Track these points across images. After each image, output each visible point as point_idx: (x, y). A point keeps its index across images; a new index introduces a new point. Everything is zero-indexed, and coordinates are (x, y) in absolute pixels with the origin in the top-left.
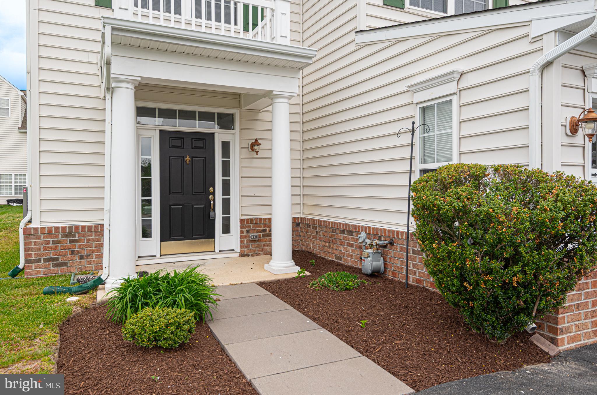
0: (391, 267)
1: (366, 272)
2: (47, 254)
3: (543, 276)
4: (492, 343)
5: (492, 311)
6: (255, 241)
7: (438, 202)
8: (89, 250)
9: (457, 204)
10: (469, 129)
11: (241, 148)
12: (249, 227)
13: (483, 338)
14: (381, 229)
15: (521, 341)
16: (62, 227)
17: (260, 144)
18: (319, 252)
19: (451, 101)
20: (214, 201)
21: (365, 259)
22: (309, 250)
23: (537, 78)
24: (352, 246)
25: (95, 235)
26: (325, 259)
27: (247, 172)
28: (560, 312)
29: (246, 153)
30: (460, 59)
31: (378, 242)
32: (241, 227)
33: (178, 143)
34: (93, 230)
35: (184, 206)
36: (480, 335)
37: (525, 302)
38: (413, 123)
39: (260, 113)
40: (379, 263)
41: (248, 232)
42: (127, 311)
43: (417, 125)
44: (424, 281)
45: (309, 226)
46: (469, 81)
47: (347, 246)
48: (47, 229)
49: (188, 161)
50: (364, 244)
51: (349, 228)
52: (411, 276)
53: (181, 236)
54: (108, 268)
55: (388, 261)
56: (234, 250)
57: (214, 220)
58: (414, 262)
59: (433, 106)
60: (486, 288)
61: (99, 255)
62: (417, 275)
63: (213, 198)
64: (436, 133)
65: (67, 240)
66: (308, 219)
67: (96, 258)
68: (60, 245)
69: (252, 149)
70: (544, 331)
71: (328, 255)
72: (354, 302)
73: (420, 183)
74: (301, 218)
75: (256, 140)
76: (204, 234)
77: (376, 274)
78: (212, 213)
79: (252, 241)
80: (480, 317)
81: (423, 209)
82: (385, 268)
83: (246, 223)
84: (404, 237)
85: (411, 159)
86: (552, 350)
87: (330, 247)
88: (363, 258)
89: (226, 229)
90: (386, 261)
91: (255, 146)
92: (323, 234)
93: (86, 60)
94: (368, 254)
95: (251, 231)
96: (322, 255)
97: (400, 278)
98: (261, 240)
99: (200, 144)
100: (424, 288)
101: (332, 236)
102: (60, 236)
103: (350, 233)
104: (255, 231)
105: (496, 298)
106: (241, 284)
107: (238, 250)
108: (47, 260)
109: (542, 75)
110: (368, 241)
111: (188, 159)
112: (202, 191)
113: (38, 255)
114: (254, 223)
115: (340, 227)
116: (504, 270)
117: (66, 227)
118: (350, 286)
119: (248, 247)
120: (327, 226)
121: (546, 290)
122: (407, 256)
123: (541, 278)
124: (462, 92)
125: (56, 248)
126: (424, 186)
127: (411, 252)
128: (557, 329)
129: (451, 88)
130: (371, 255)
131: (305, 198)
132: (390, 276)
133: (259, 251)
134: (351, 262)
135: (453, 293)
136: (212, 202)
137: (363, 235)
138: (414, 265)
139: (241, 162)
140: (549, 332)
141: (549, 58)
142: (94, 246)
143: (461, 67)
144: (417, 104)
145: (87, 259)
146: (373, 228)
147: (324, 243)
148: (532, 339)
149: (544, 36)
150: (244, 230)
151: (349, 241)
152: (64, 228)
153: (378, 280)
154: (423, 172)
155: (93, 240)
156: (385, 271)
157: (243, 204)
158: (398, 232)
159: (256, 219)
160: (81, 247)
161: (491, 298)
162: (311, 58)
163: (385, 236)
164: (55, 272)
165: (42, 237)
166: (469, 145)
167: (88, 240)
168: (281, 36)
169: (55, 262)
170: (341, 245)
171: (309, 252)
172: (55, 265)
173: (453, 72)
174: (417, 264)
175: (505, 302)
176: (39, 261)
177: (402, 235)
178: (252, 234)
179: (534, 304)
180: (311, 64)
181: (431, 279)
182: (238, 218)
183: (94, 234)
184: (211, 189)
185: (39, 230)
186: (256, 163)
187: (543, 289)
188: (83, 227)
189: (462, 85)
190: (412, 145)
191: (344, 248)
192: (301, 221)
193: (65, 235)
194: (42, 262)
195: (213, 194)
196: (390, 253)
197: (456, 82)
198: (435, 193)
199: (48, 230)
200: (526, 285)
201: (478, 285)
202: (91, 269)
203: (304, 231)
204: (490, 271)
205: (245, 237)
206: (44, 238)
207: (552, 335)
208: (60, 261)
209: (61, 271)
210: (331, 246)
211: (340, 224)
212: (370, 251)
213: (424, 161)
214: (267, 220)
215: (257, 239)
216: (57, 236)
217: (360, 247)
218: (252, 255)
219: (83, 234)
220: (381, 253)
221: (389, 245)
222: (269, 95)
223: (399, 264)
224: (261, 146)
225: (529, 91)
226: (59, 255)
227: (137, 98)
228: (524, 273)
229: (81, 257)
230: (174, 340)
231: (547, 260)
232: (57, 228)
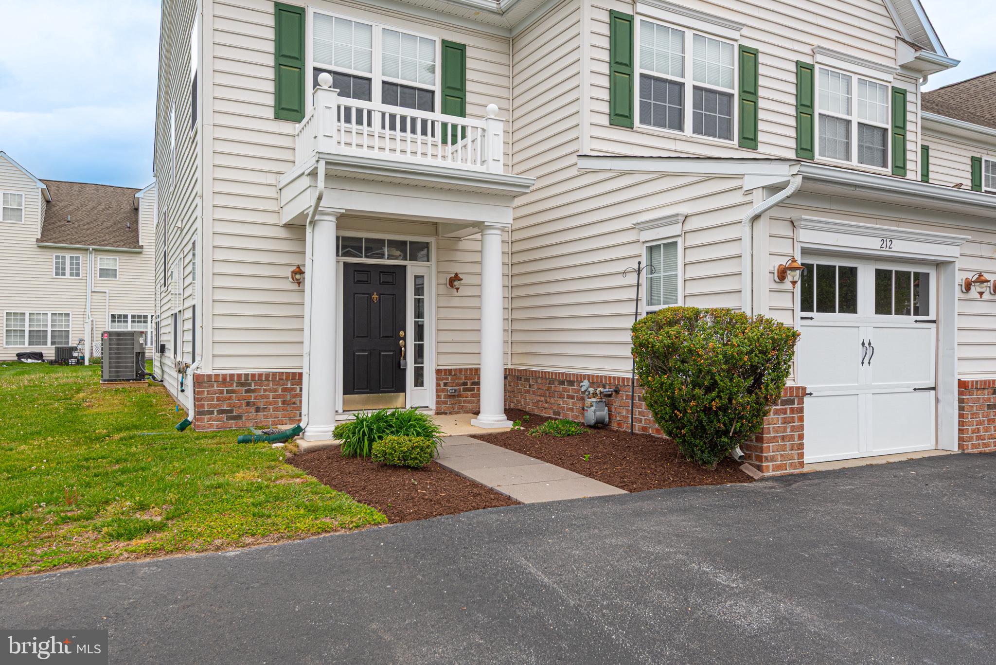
0: (616, 417)
1: (589, 423)
2: (220, 405)
3: (735, 400)
4: (704, 469)
5: (700, 436)
6: (454, 396)
7: (651, 340)
8: (266, 402)
9: (667, 342)
10: (693, 272)
11: (438, 284)
12: (447, 379)
13: (696, 465)
14: (606, 377)
15: (731, 469)
16: (237, 374)
17: (462, 279)
18: (533, 409)
19: (676, 242)
20: (405, 346)
21: (588, 409)
22: (519, 407)
23: (747, 229)
24: (572, 397)
25: (273, 385)
26: (540, 416)
27: (444, 313)
28: (764, 442)
29: (443, 290)
30: (684, 201)
31: (602, 390)
32: (437, 379)
33: (364, 277)
34: (270, 379)
35: (370, 353)
36: (693, 463)
37: (725, 424)
38: (639, 263)
39: (460, 242)
40: (604, 413)
41: (445, 384)
42: (364, 442)
43: (643, 265)
44: (649, 428)
45: (519, 378)
46: (691, 225)
47: (568, 398)
48: (221, 376)
49: (375, 299)
50: (587, 393)
51: (570, 377)
52: (637, 425)
53: (367, 388)
54: (307, 416)
55: (613, 411)
56: (427, 407)
57: (405, 370)
58: (640, 410)
59: (660, 245)
60: (692, 413)
61: (277, 407)
62: (643, 423)
63: (403, 344)
64: (662, 274)
65: (242, 390)
66: (518, 370)
67: (274, 411)
68: (234, 395)
69: (452, 285)
70: (752, 460)
71: (544, 411)
72: (577, 444)
73: (640, 324)
74: (509, 369)
75: (456, 275)
76: (393, 387)
77: (600, 425)
78: (402, 361)
79: (450, 396)
80: (691, 442)
81: (640, 347)
82: (610, 418)
83: (443, 374)
84: (630, 384)
85: (637, 300)
86: (757, 475)
87: (546, 402)
88: (586, 408)
89: (419, 381)
90: (611, 412)
91: (454, 281)
92: (538, 386)
93: (264, 182)
94: (591, 404)
95: (449, 384)
96: (536, 412)
97: (625, 428)
98: (461, 395)
99: (389, 279)
100: (649, 435)
101: (549, 389)
102: (235, 384)
103: (571, 383)
104: (454, 384)
105: (701, 422)
106: (451, 436)
107: (433, 406)
108: (221, 412)
109: (752, 226)
110: (591, 390)
111: (375, 296)
112: (391, 335)
113: (211, 406)
114: (453, 374)
115: (559, 377)
116: (705, 396)
117: (241, 374)
118: (572, 431)
119: (445, 403)
120: (542, 377)
121: (739, 413)
122: (633, 403)
123: (734, 402)
124: (687, 234)
125: (230, 398)
126: (642, 327)
127: (637, 399)
128: (762, 456)
129: (676, 229)
130: (594, 404)
131: (514, 345)
132: (615, 427)
133: (458, 408)
134: (572, 417)
135: (666, 421)
136: (403, 349)
137: (586, 383)
138: (640, 413)
139: (437, 301)
140: (757, 460)
141: (757, 212)
142: (271, 397)
143: (684, 209)
144: (644, 242)
145: (264, 412)
146: (597, 376)
147: (539, 398)
148: (742, 467)
149: (754, 191)
150: (441, 382)
151: (569, 392)
152: (239, 376)
153: (601, 430)
154: (648, 313)
155: (270, 390)
156: (610, 421)
157: (440, 351)
158: (623, 379)
159: (456, 370)
160: (258, 398)
161: (697, 422)
162: (528, 187)
163: (610, 384)
164: (229, 426)
165: (215, 385)
166: (692, 288)
167: (265, 390)
168: (494, 160)
169: (229, 415)
170: (559, 398)
171: (519, 410)
172: (229, 418)
173: (677, 215)
174: (643, 412)
175: (708, 425)
176: (212, 413)
177: (628, 382)
178: (451, 388)
179: (732, 426)
180: (528, 193)
181: (657, 425)
182: (434, 367)
183: (271, 383)
184: (402, 333)
185: (213, 377)
186: (456, 302)
187: (737, 412)
188: (260, 375)
189: (687, 227)
190: (638, 285)
191: (564, 401)
192: (509, 372)
193: (240, 384)
194: (216, 414)
195: (404, 338)
196: (615, 403)
197: (681, 224)
198: (650, 332)
199: (222, 378)
200: (724, 409)
201: (685, 412)
202: (268, 424)
203: (514, 385)
204: (694, 398)
205: (443, 391)
206: (217, 387)
207: (758, 463)
208: (235, 414)
209: (235, 425)
210: (548, 401)
211: (559, 373)
212: (594, 400)
213: (650, 303)
214: (468, 371)
215: (456, 394)
216: (231, 385)
217: (583, 399)
218: (451, 413)
219: (260, 383)
220: (605, 402)
221: (614, 394)
222: (480, 226)
223: (624, 413)
224: (462, 282)
225: (741, 239)
226: (234, 407)
227: (338, 227)
228: (721, 398)
229: (258, 410)
230: (420, 460)
231: (738, 386)
232: (232, 376)
